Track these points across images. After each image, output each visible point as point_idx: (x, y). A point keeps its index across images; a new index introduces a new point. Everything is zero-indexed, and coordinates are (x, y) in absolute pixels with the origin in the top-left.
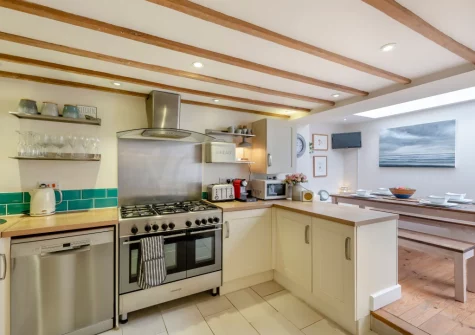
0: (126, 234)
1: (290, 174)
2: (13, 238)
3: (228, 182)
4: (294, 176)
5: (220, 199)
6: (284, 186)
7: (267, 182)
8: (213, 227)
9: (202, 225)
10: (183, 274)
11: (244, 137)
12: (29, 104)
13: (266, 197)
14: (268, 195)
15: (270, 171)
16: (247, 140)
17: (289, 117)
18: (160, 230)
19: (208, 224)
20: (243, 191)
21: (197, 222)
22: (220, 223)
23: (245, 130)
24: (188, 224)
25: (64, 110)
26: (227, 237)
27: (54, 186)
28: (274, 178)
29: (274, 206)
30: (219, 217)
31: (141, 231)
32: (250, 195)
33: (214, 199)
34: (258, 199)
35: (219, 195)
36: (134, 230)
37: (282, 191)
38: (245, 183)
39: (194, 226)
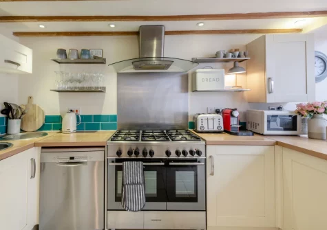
0: (112, 155)
1: (305, 103)
2: (43, 148)
3: (217, 112)
4: (310, 106)
5: (206, 129)
6: (295, 118)
7: (267, 113)
8: (195, 161)
9: (182, 156)
10: (162, 205)
11: (235, 62)
12: (62, 52)
13: (266, 132)
14: (269, 129)
15: (271, 99)
16: (238, 64)
17: (299, 30)
18: (141, 157)
19: (189, 156)
20: (234, 122)
21: (177, 153)
22: (203, 157)
23: (237, 53)
24: (168, 153)
25: (81, 54)
26: (212, 174)
27: (77, 111)
28: (279, 108)
29: (277, 143)
30: (202, 150)
31: (124, 155)
32: (243, 127)
33: (199, 129)
34: (254, 133)
35: (205, 126)
36: (119, 153)
37: (292, 125)
38: (236, 114)
39: (173, 156)
